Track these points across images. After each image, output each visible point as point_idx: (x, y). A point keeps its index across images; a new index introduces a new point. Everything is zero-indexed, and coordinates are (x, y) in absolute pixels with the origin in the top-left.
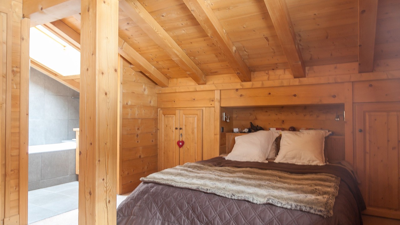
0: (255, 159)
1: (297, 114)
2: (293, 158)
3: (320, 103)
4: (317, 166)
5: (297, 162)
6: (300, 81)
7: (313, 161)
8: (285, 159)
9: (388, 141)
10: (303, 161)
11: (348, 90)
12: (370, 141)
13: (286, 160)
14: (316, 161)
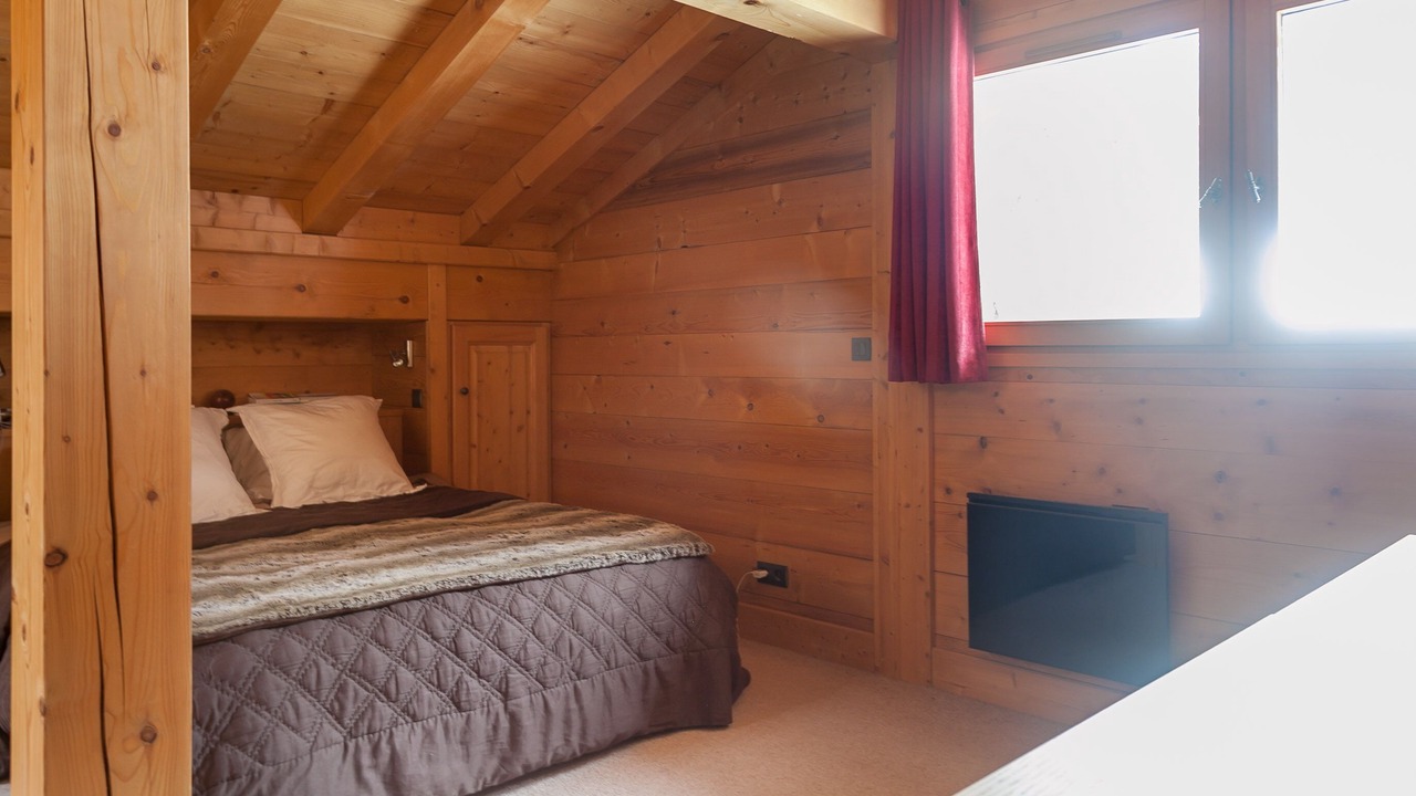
0: (230, 511)
1: (232, 347)
2: (336, 485)
3: (369, 317)
4: (405, 496)
5: (350, 496)
6: (324, 246)
7: (392, 484)
8: (313, 493)
9: (511, 413)
10: (364, 490)
11: (438, 285)
12: (479, 416)
13: (317, 495)
14: (397, 482)
